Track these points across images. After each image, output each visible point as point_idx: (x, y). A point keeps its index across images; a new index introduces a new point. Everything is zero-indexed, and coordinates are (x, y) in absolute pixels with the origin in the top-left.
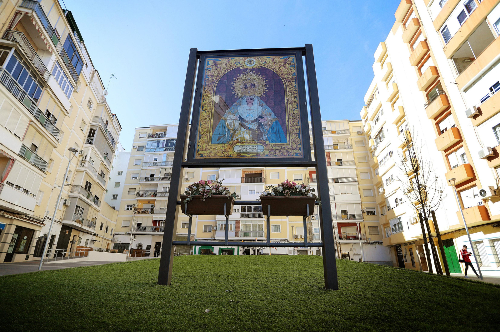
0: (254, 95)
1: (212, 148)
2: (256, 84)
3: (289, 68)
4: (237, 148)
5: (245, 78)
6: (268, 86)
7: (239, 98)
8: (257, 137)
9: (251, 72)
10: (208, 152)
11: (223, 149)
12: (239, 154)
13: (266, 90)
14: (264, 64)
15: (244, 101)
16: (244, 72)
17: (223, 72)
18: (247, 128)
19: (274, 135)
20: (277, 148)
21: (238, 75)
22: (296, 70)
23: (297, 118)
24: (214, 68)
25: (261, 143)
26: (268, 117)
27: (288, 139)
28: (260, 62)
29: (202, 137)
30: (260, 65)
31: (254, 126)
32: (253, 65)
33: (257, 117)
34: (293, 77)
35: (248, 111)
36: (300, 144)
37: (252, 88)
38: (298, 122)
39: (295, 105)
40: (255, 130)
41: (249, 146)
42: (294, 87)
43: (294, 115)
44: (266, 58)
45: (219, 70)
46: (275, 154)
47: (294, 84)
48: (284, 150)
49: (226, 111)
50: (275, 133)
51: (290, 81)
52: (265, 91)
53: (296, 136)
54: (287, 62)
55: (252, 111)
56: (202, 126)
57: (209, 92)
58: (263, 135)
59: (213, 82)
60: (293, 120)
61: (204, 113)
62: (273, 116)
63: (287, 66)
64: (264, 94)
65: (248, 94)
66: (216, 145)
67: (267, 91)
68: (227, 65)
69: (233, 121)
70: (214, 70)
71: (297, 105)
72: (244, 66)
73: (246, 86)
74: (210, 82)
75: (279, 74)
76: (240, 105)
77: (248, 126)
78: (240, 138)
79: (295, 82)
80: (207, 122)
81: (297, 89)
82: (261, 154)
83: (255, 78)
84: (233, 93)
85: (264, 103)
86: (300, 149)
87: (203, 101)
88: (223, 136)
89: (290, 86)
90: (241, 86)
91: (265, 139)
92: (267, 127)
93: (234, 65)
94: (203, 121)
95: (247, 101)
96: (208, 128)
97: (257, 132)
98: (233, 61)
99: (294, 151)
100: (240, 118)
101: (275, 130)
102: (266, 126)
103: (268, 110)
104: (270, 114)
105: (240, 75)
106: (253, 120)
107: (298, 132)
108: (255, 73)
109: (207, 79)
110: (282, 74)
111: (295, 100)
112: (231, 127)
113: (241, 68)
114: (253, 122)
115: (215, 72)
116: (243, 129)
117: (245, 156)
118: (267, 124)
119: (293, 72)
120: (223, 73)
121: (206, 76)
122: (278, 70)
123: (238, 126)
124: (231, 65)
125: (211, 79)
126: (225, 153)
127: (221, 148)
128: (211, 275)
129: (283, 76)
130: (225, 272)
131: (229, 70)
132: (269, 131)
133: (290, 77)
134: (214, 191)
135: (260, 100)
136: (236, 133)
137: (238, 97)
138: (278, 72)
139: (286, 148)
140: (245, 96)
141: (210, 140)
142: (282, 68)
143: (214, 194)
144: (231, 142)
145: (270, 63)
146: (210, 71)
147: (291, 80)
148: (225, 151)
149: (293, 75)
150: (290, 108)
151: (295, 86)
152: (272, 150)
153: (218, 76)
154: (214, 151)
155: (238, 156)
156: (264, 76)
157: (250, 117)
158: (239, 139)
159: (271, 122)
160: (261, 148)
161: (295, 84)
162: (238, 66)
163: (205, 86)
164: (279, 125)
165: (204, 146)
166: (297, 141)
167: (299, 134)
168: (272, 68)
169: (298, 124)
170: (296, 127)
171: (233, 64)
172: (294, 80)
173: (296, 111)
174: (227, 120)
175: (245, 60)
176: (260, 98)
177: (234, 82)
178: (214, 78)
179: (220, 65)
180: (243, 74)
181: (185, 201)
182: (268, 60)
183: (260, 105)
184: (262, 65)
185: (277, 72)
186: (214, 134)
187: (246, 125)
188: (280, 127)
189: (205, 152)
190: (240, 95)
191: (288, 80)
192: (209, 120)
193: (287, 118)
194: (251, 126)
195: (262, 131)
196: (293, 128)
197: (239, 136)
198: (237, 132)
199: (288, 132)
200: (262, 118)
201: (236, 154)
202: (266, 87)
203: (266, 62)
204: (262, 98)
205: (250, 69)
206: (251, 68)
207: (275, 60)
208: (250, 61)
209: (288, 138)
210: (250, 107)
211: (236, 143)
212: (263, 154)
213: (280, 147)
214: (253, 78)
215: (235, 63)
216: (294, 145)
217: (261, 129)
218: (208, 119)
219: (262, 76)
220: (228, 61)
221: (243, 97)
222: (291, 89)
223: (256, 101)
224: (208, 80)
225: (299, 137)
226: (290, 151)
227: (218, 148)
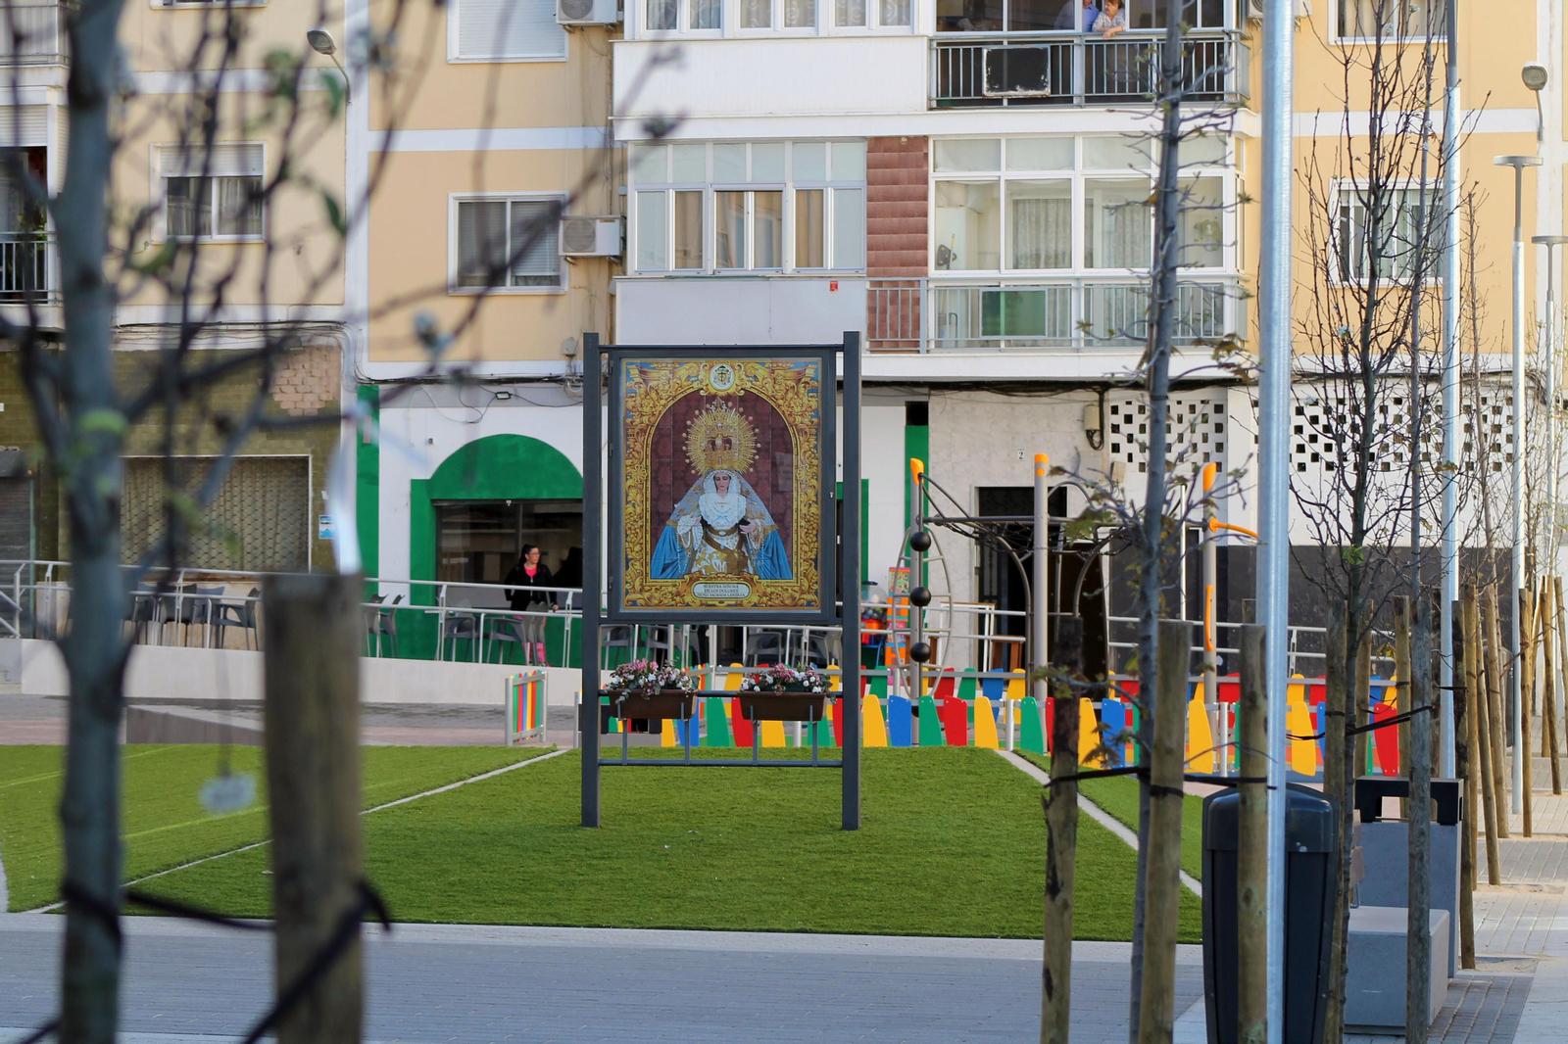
0: (731, 469)
1: (653, 588)
2: (734, 440)
3: (806, 398)
4: (699, 589)
5: (710, 423)
6: (759, 445)
7: (701, 476)
8: (738, 568)
9: (724, 407)
10: (647, 595)
11: (674, 590)
12: (703, 602)
13: (755, 454)
14: (751, 382)
15: (709, 484)
16: (708, 406)
17: (663, 402)
18: (717, 546)
19: (769, 562)
20: (773, 589)
21: (697, 412)
22: (820, 402)
23: (815, 525)
24: (642, 390)
25: (745, 579)
26: (757, 521)
27: (795, 571)
28: (744, 377)
29: (632, 565)
30: (743, 386)
31: (731, 542)
32: (728, 385)
33: (737, 521)
34: (812, 422)
35: (719, 507)
36: (816, 583)
37: (725, 449)
38: (816, 535)
39: (811, 493)
40: (732, 552)
41: (722, 585)
42: (813, 450)
43: (808, 517)
44: (757, 366)
45: (653, 395)
46: (769, 603)
47: (813, 441)
48: (786, 595)
49: (676, 506)
50: (771, 559)
51: (806, 432)
52: (753, 459)
53: (811, 565)
54: (803, 380)
55: (725, 509)
56: (629, 539)
57: (636, 455)
58: (749, 561)
59: (643, 431)
60: (805, 530)
61: (630, 509)
62: (769, 521)
63: (802, 390)
64: (751, 465)
65: (717, 466)
66: (660, 582)
67: (757, 457)
68: (671, 382)
69: (691, 530)
70: (643, 396)
71: (816, 495)
72: (709, 386)
73: (713, 443)
74: (636, 430)
75: (784, 414)
76: (702, 491)
77: (719, 541)
78: (706, 567)
79: (816, 435)
80: (638, 530)
81: (819, 455)
82: (745, 602)
83: (732, 422)
84: (687, 461)
85: (750, 489)
86: (816, 593)
87: (627, 479)
88: (673, 563)
89: (805, 446)
90: (703, 444)
91: (751, 572)
93: (686, 383)
94: (630, 529)
95: (717, 482)
96: (641, 544)
97: (736, 555)
98: (684, 371)
99: (804, 596)
100: (704, 523)
101: (770, 551)
102: (753, 543)
103: (760, 506)
104: (761, 517)
105: (701, 413)
106: (729, 528)
107: (813, 557)
108: (731, 408)
109: (629, 420)
110: (790, 415)
111: (814, 482)
112: (686, 543)
113: (702, 393)
114: (729, 533)
115: (645, 402)
116: (710, 549)
117: (714, 605)
118: (756, 539)
119: (813, 407)
120: (664, 406)
121: (626, 413)
122: (781, 402)
123: (699, 542)
124: (679, 382)
125: (638, 421)
126: (678, 599)
127: (670, 589)
128: (663, 812)
129: (791, 419)
130: (691, 806)
131: (675, 397)
132: (759, 555)
133: (806, 421)
134: (662, 683)
135: (744, 481)
136: (697, 558)
137: (697, 472)
138: (783, 409)
139: (790, 591)
140: (713, 469)
141: (648, 571)
142: (790, 395)
143: (662, 687)
144: (687, 577)
145: (765, 381)
146: (632, 399)
147: (807, 430)
148: (678, 594)
149: (812, 416)
150: (801, 502)
151: (816, 447)
152: (765, 594)
153: (653, 415)
154: (656, 595)
155: (702, 605)
156: (751, 418)
157: (722, 522)
158: (703, 571)
159: (764, 533)
160: (743, 590)
161: (816, 440)
162: (696, 386)
163: (627, 440)
164: (779, 540)
165: (638, 583)
166: (811, 574)
167: (816, 560)
168: (768, 396)
169: (814, 539)
170: (812, 545)
171: (683, 379)
172: (814, 431)
173: (813, 509)
174: (678, 529)
175: (711, 367)
176: (743, 475)
177: (688, 434)
178: (645, 419)
179: (655, 383)
180: (707, 410)
181: (617, 702)
182: (760, 371)
183: (742, 493)
184: (748, 386)
185: (779, 406)
186: (654, 557)
187: (716, 539)
188: (781, 545)
189: (641, 596)
190: (701, 466)
191: (802, 430)
192: (642, 526)
193: (794, 524)
194: (725, 541)
195: (747, 555)
196: (806, 548)
197: (704, 563)
198: (698, 554)
199: (794, 557)
200: (747, 523)
201: (698, 602)
202: (756, 448)
203: (755, 379)
204: (745, 475)
205: (722, 398)
206: (723, 394)
207: (776, 372)
208: (722, 373)
209: (795, 568)
210: (723, 498)
212: (747, 601)
213: (780, 589)
214: (729, 421)
215: (688, 379)
216: (806, 584)
217: (744, 549)
218: (640, 523)
219: (747, 419)
220: (673, 372)
221: (708, 473)
222: (807, 455)
223: (735, 484)
224: (632, 423)
225: (816, 568)
226: (797, 595)
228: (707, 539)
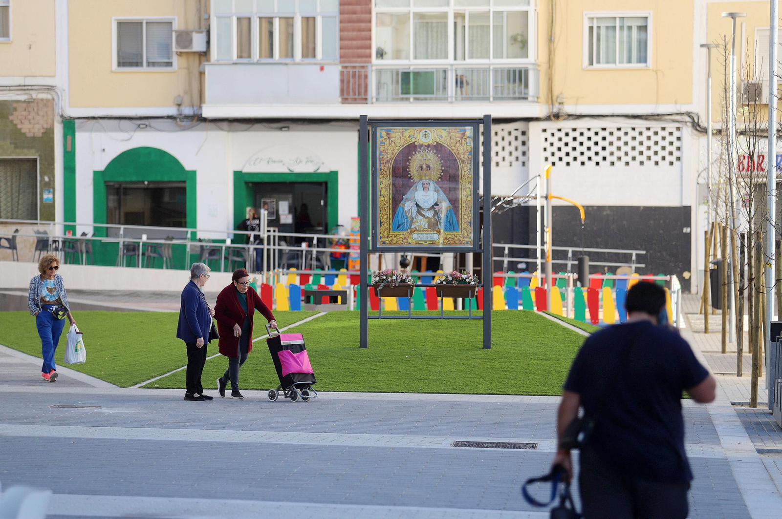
0: (430, 179)
1: (393, 236)
2: (431, 166)
3: (466, 146)
4: (415, 236)
5: (420, 158)
6: (443, 168)
7: (416, 183)
9: (427, 150)
10: (390, 239)
11: (403, 236)
13: (441, 173)
14: (439, 138)
15: (420, 186)
16: (419, 150)
17: (397, 148)
18: (424, 216)
19: (448, 223)
20: (450, 236)
21: (414, 153)
22: (472, 148)
23: (470, 206)
24: (388, 143)
25: (437, 231)
26: (443, 204)
27: (460, 228)
28: (436, 136)
30: (436, 140)
31: (430, 214)
32: (428, 140)
33: (433, 204)
34: (469, 157)
35: (424, 197)
36: (471, 233)
37: (427, 170)
38: (471, 211)
39: (468, 191)
40: (431, 218)
42: (469, 171)
43: (467, 202)
44: (442, 131)
45: (393, 144)
46: (448, 242)
47: (469, 166)
48: (457, 239)
49: (404, 197)
52: (441, 175)
53: (468, 224)
54: (464, 138)
55: (428, 198)
57: (385, 173)
58: (439, 223)
59: (388, 161)
60: (466, 208)
61: (382, 199)
62: (448, 204)
63: (464, 142)
64: (439, 178)
65: (423, 178)
66: (397, 233)
67: (442, 174)
68: (401, 138)
69: (411, 208)
70: (388, 145)
71: (471, 192)
72: (419, 140)
73: (422, 167)
74: (385, 161)
75: (455, 153)
76: (416, 190)
77: (424, 214)
78: (418, 226)
80: (386, 208)
81: (472, 173)
82: (437, 242)
83: (431, 157)
84: (409, 176)
85: (439, 189)
86: (470, 238)
87: (381, 184)
88: (402, 224)
89: (465, 169)
90: (417, 168)
91: (440, 227)
92: (442, 216)
93: (408, 139)
94: (382, 208)
95: (423, 185)
96: (388, 215)
97: (433, 220)
98: (407, 133)
99: (465, 239)
100: (417, 205)
101: (449, 218)
102: (441, 214)
103: (444, 197)
104: (444, 202)
105: (415, 153)
106: (429, 207)
107: (469, 221)
108: (430, 151)
109: (381, 157)
110: (458, 154)
112: (409, 214)
113: (416, 143)
114: (429, 209)
115: (389, 148)
116: (420, 217)
117: (422, 244)
118: (442, 212)
119: (469, 150)
120: (398, 150)
121: (380, 153)
122: (453, 148)
123: (415, 214)
124: (405, 138)
125: (385, 157)
126: (405, 241)
127: (401, 236)
129: (458, 156)
131: (403, 145)
132: (444, 220)
133: (466, 157)
134: (399, 280)
135: (436, 185)
136: (414, 221)
138: (455, 151)
139: (458, 237)
140: (421, 180)
141: (391, 227)
142: (458, 145)
143: (399, 282)
144: (409, 230)
145: (446, 138)
147: (466, 161)
148: (405, 238)
149: (468, 155)
150: (463, 195)
151: (470, 169)
152: (446, 238)
153: (393, 154)
154: (395, 239)
155: (416, 243)
156: (439, 155)
157: (426, 204)
159: (446, 210)
160: (436, 236)
161: (471, 166)
162: (413, 140)
163: (380, 166)
164: (453, 213)
165: (385, 233)
166: (468, 229)
167: (470, 223)
168: (448, 145)
169: (470, 213)
170: (468, 215)
171: (407, 137)
172: (469, 162)
174: (405, 208)
175: (420, 131)
176: (436, 182)
177: (409, 163)
178: (389, 156)
179: (394, 139)
180: (418, 152)
181: (378, 289)
182: (444, 133)
183: (435, 191)
184: (438, 140)
185: (453, 150)
186: (393, 221)
187: (423, 212)
188: (454, 215)
189: (387, 240)
191: (464, 161)
192: (388, 207)
193: (460, 205)
194: (427, 213)
195: (438, 220)
196: (466, 217)
197: (417, 224)
198: (415, 219)
199: (460, 221)
200: (438, 205)
202: (442, 170)
203: (441, 136)
205: (425, 146)
206: (426, 144)
207: (451, 134)
208: (426, 134)
209: (460, 226)
210: (426, 193)
211: (414, 231)
213: (453, 236)
214: (429, 157)
215: (410, 136)
216: (466, 233)
217: (436, 217)
218: (387, 205)
219: (437, 156)
220: (402, 133)
221: (419, 181)
223: (432, 186)
224: (383, 158)
225: (470, 226)
226: (461, 239)
227: (398, 236)
228: (419, 212)
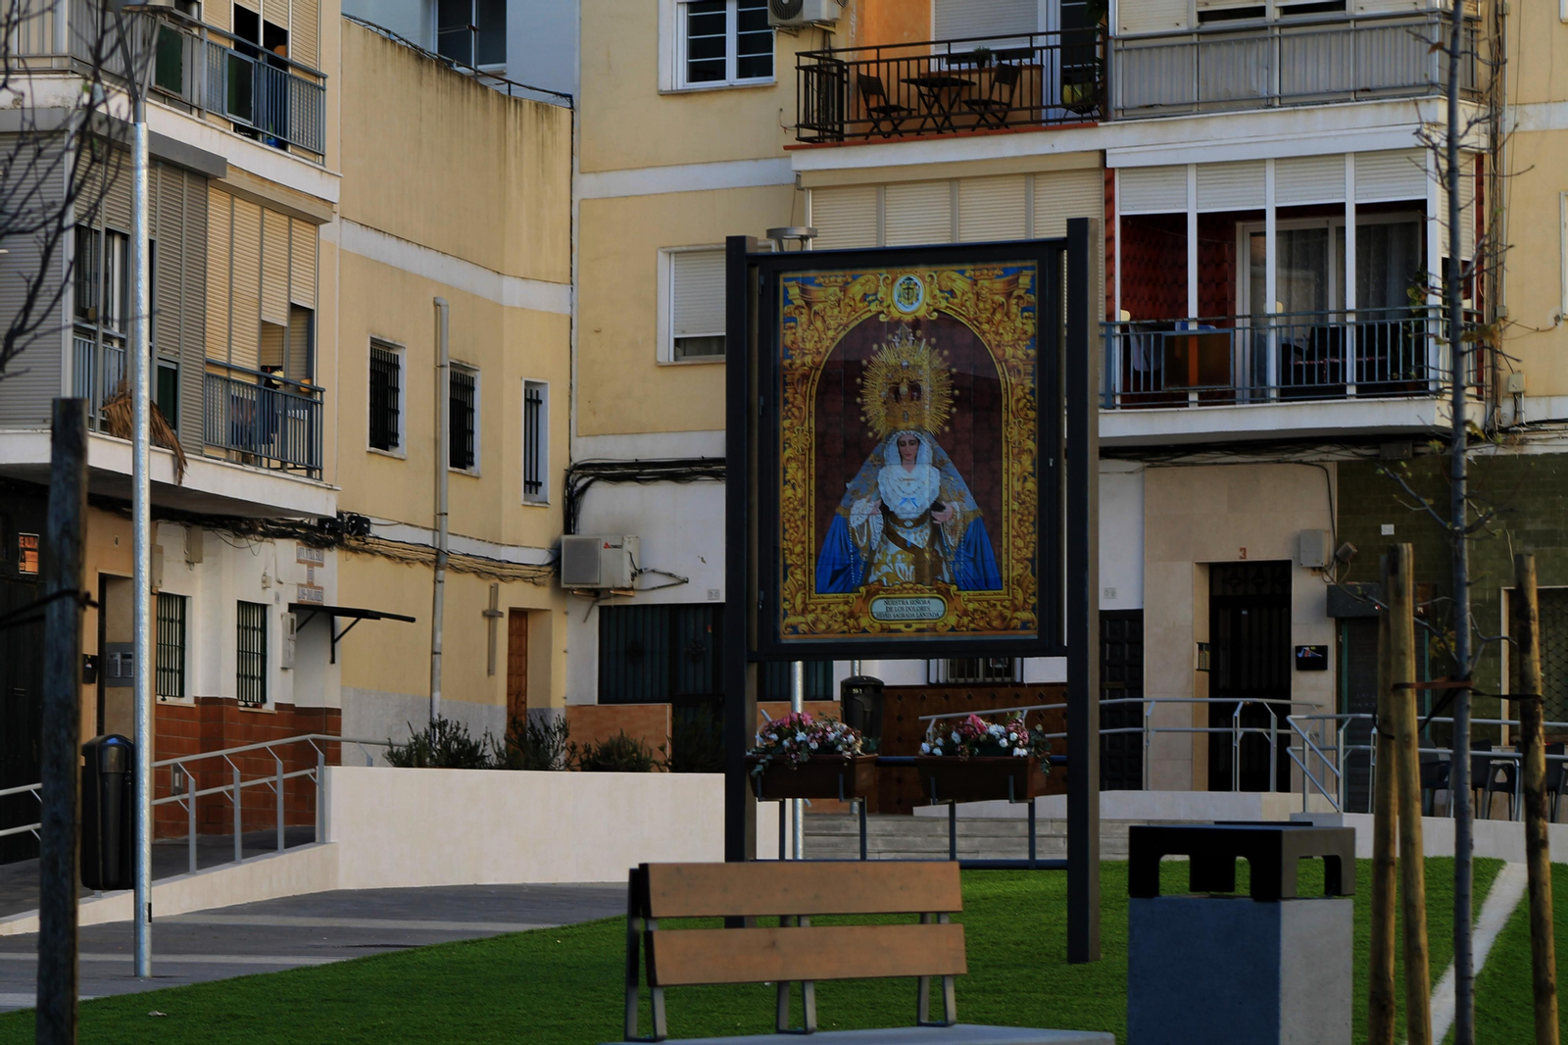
0: (920, 428)
1: (819, 607)
2: (923, 386)
3: (1019, 319)
4: (879, 606)
5: (893, 362)
6: (957, 393)
7: (881, 440)
8: (927, 574)
9: (911, 337)
10: (810, 617)
11: (846, 609)
12: (885, 626)
13: (951, 406)
14: (947, 299)
15: (892, 451)
16: (890, 337)
17: (831, 333)
18: (903, 544)
19: (971, 565)
20: (976, 605)
21: (876, 347)
22: (1037, 325)
23: (1032, 508)
24: (804, 318)
25: (939, 591)
26: (956, 504)
27: (1005, 577)
28: (937, 292)
29: (792, 573)
30: (936, 306)
31: (919, 538)
32: (916, 306)
33: (928, 506)
34: (1028, 355)
35: (904, 486)
36: (1034, 594)
37: (912, 399)
38: (1034, 524)
39: (1027, 462)
40: (922, 551)
41: (908, 601)
42: (1028, 396)
43: (1023, 496)
44: (954, 276)
45: (819, 324)
46: (972, 625)
47: (1029, 383)
48: (994, 613)
50: (974, 560)
51: (1019, 371)
52: (949, 413)
53: (1026, 567)
54: (1015, 293)
55: (914, 486)
56: (787, 536)
57: (797, 413)
58: (944, 564)
59: (805, 377)
60: (1019, 516)
61: (789, 492)
62: (970, 504)
63: (1014, 309)
64: (946, 423)
65: (902, 425)
66: (828, 598)
67: (954, 410)
68: (842, 303)
69: (867, 521)
70: (805, 326)
71: (1033, 464)
72: (891, 308)
73: (896, 391)
74: (797, 375)
75: (990, 345)
76: (882, 463)
77: (904, 536)
78: (887, 574)
79: (1033, 373)
80: (799, 523)
81: (1036, 403)
82: (939, 625)
83: (922, 359)
84: (863, 419)
85: (946, 457)
86: (1033, 610)
87: (785, 449)
88: (844, 569)
89: (1019, 392)
90: (883, 394)
91: (947, 580)
92: (952, 541)
93: (861, 305)
94: (789, 521)
95: (902, 448)
96: (803, 542)
97: (927, 555)
98: (858, 287)
99: (1019, 614)
100: (885, 509)
101: (972, 548)
102: (949, 537)
103: (958, 482)
104: (961, 498)
105: (880, 348)
106: (918, 516)
107: (1030, 556)
108: (921, 339)
109: (788, 362)
110: (998, 346)
111: (1030, 444)
112: (861, 540)
113: (882, 318)
114: (918, 523)
115: (808, 334)
116: (894, 548)
117: (899, 631)
118: (953, 531)
119: (1029, 333)
120: (833, 339)
121: (784, 351)
122: (986, 327)
123: (879, 538)
124: (852, 303)
125: (798, 362)
126: (851, 622)
127: (842, 608)
129: (999, 352)
131: (847, 326)
132: (958, 554)
133: (1020, 354)
135: (937, 446)
136: (876, 561)
137: (876, 435)
138: (988, 338)
139: (999, 607)
140: (896, 430)
141: (813, 582)
142: (998, 317)
144: (863, 590)
145: (965, 298)
146: (794, 331)
147: (1021, 367)
148: (852, 615)
149: (1027, 347)
150: (1013, 474)
151: (1032, 392)
152: (965, 613)
153: (819, 353)
154: (824, 617)
155: (883, 630)
156: (946, 353)
157: (909, 507)
158: (884, 580)
159: (964, 522)
160: (937, 607)
161: (1033, 381)
162: (874, 308)
163: (785, 391)
164: (985, 531)
165: (799, 601)
166: (1026, 582)
167: (1032, 561)
168: (969, 320)
169: (1031, 530)
170: (1028, 538)
171: (858, 299)
172: (1030, 369)
173: (1029, 485)
174: (851, 519)
175: (894, 280)
176: (937, 438)
177: (863, 378)
178: (808, 359)
179: (822, 306)
180: (889, 343)
182: (958, 282)
183: (934, 464)
184: (943, 305)
185: (984, 333)
186: (820, 562)
187: (901, 532)
188: (986, 539)
189: (803, 620)
190: (881, 426)
191: (1014, 367)
192: (804, 517)
193: (1004, 508)
194: (913, 535)
195: (941, 555)
196: (1020, 543)
197: (885, 569)
198: (877, 555)
199: (1004, 557)
200: (941, 508)
201: (877, 626)
202: (953, 397)
203: (953, 293)
205: (907, 324)
206: (910, 318)
207: (980, 283)
208: (909, 288)
210: (909, 472)
211: (876, 592)
212: (942, 624)
213: (985, 604)
214: (917, 359)
215: (864, 298)
216: (1020, 596)
217: (937, 547)
218: (802, 512)
219: (941, 354)
220: (844, 289)
221: (890, 436)
222: (1021, 405)
223: (926, 451)
224: (791, 365)
225: (1033, 571)
226: (1008, 613)
227: (832, 607)
228: (889, 533)
